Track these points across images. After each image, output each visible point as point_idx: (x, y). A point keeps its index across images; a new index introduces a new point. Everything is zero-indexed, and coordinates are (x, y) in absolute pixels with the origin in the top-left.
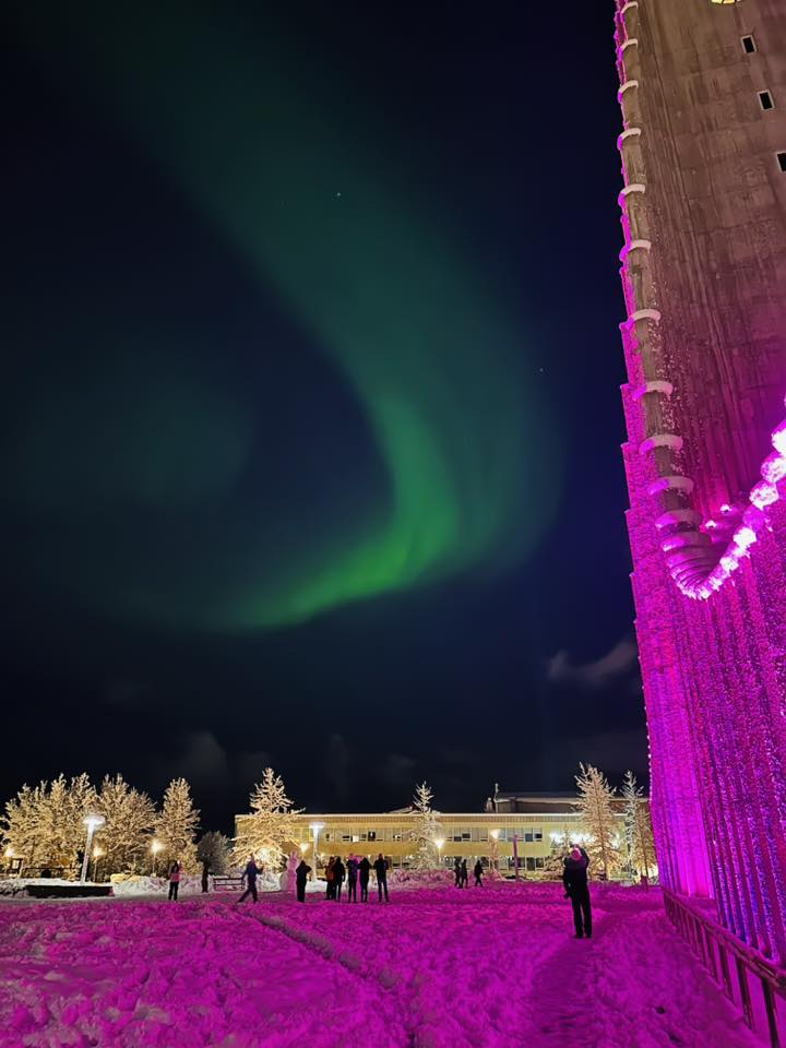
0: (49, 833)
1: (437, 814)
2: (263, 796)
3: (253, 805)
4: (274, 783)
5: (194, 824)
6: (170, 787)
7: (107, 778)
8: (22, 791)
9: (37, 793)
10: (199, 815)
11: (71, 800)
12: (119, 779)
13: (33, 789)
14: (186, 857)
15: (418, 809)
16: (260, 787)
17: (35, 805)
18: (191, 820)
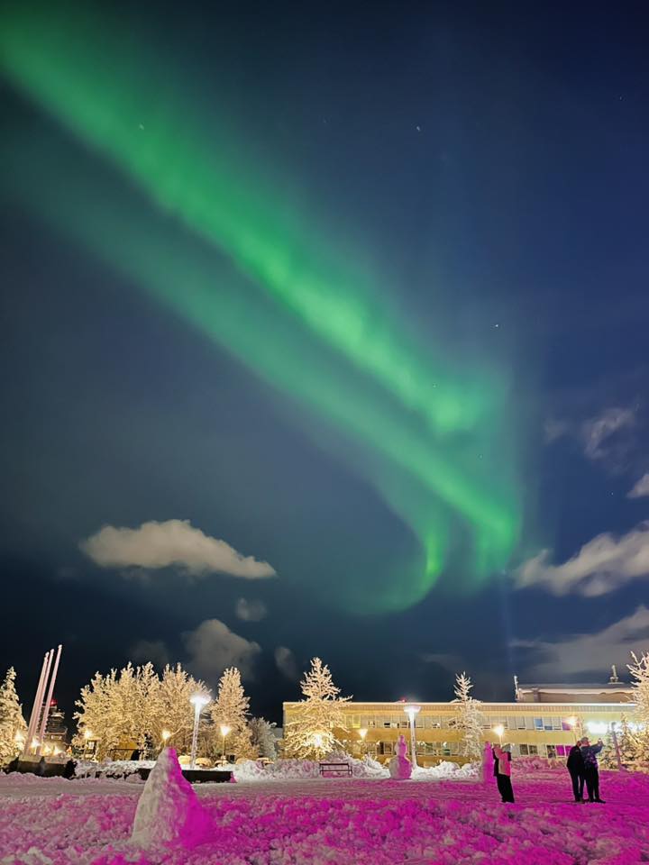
0: (121, 717)
1: (478, 703)
2: (312, 684)
3: (305, 692)
4: (322, 672)
5: (244, 710)
6: (224, 675)
7: (168, 667)
8: (95, 678)
9: (108, 679)
10: (249, 703)
11: (139, 687)
12: (179, 667)
13: (104, 677)
14: (243, 741)
15: (460, 698)
16: (309, 676)
17: (107, 691)
18: (243, 706)
